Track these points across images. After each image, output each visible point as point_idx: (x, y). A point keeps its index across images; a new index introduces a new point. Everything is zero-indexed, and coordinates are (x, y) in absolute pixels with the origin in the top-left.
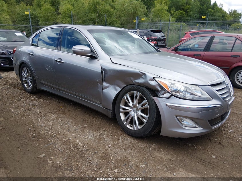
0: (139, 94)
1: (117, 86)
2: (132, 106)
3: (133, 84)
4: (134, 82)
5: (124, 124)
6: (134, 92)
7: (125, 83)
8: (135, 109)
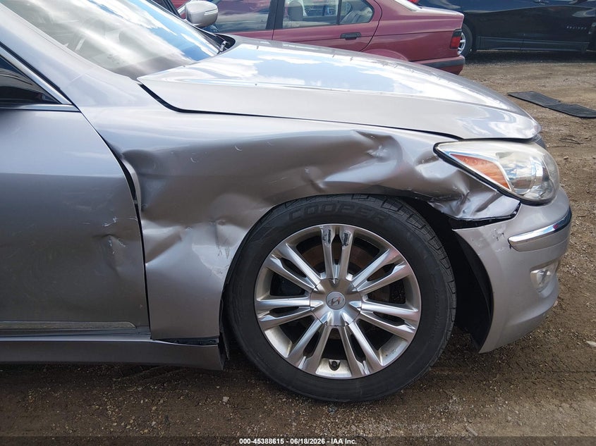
0: (349, 231)
1: (223, 224)
2: (320, 287)
3: (319, 194)
4: (321, 186)
5: (300, 367)
6: (321, 226)
7: (267, 199)
8: (336, 295)
